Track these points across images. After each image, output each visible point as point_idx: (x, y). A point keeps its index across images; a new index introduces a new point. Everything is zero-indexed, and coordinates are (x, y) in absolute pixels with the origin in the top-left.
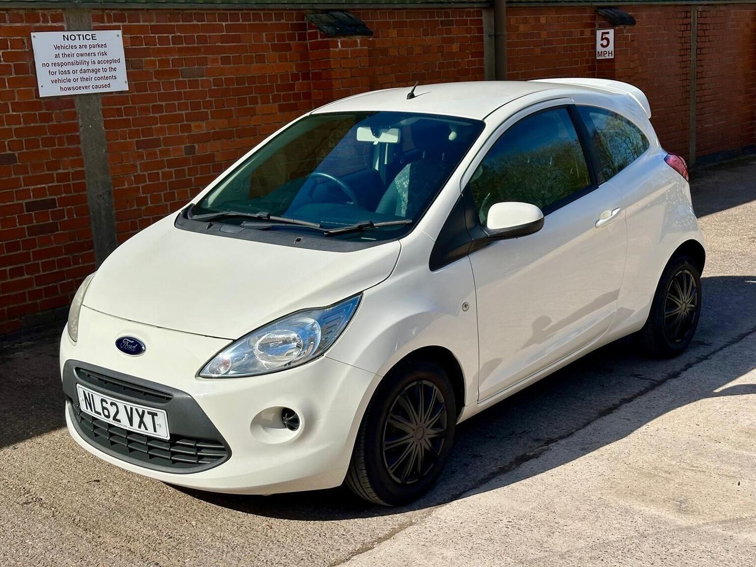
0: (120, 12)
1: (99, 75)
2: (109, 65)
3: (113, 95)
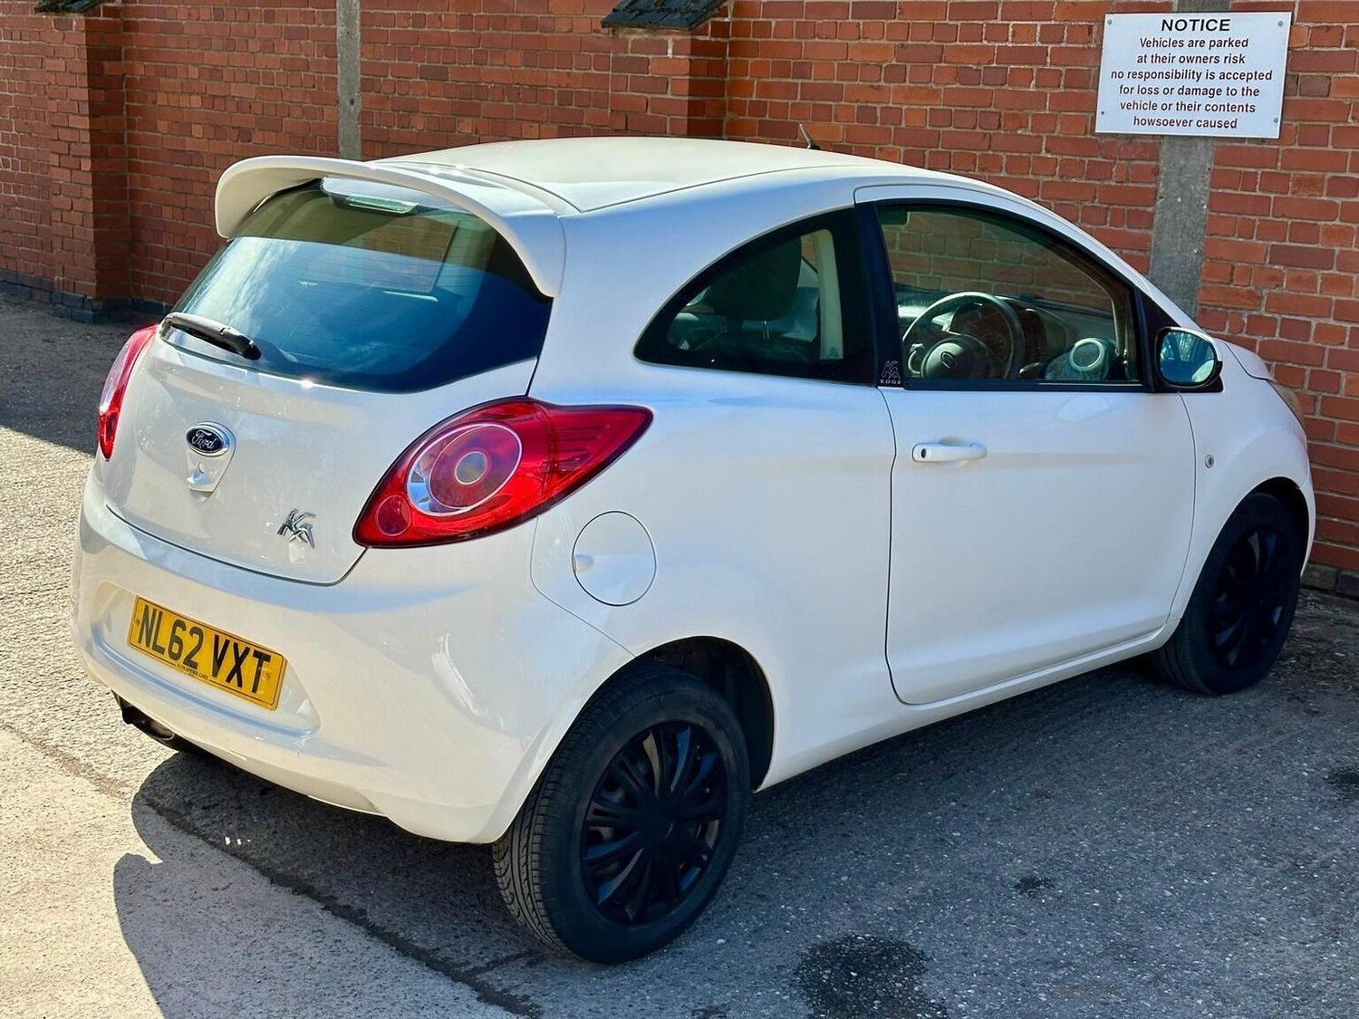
1: (1217, 100)
2: (1243, 84)
3: (1243, 144)
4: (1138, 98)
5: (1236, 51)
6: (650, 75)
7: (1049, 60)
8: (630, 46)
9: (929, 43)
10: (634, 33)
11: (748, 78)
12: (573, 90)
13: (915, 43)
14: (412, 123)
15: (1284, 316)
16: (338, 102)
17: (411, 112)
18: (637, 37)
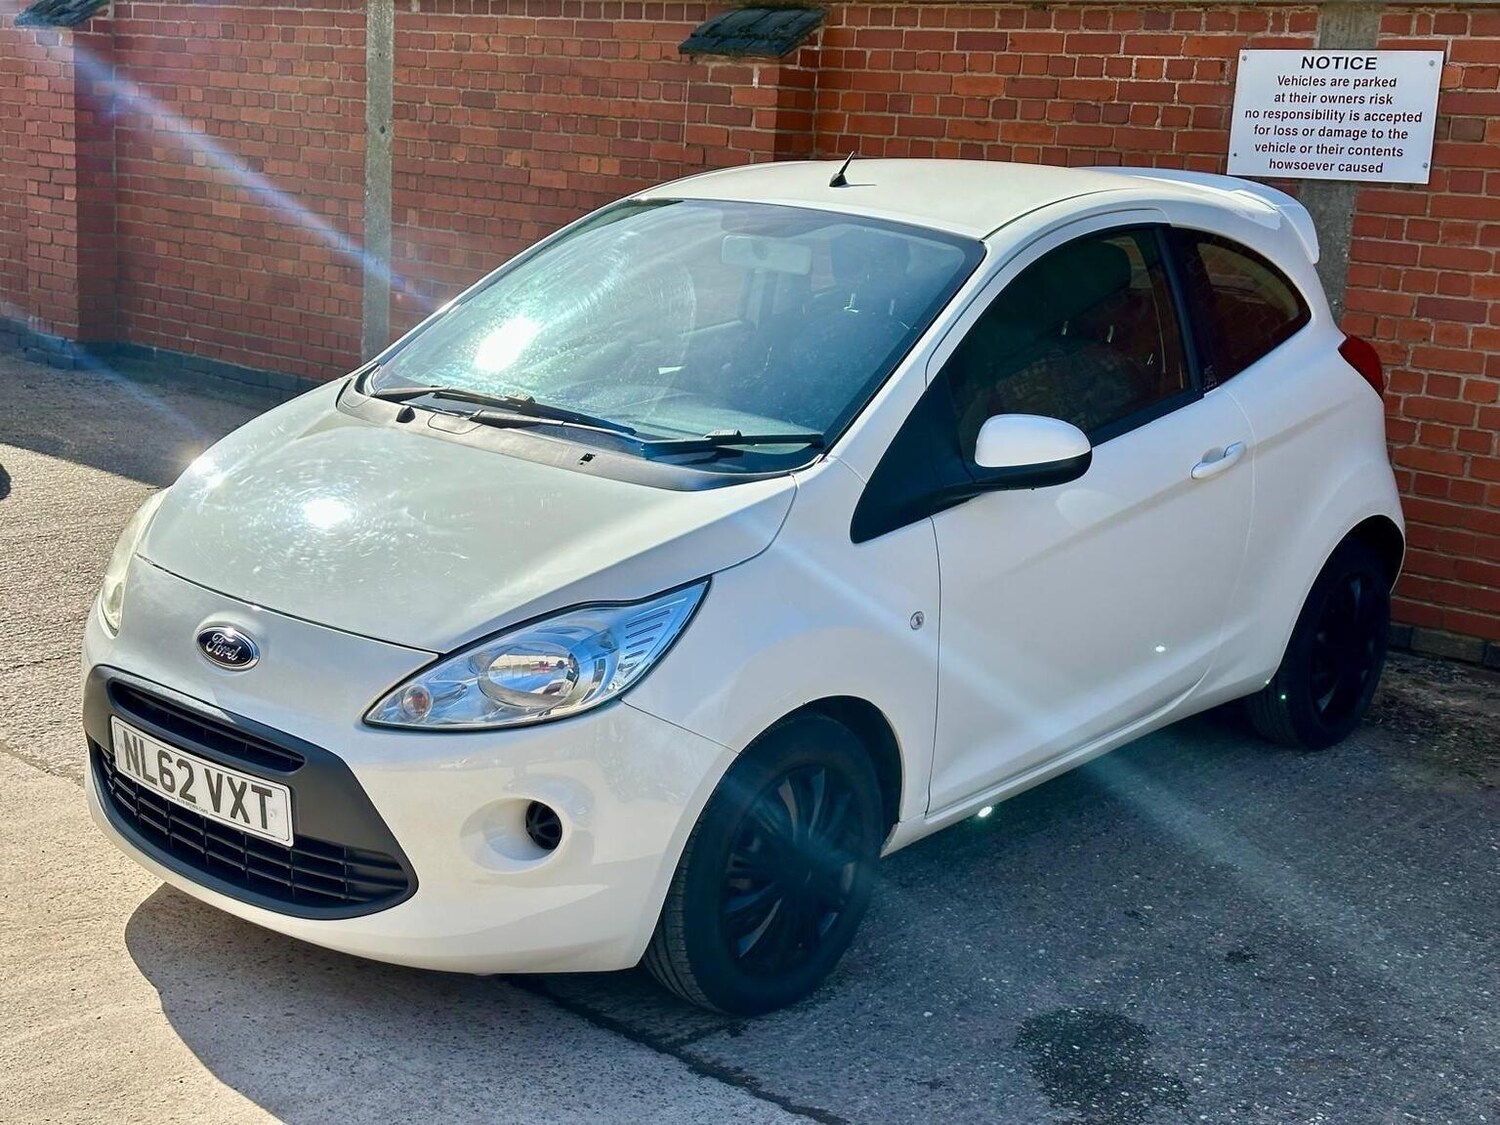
0: (1455, 12)
1: (1362, 143)
2: (1390, 125)
3: (1388, 190)
4: (1274, 139)
5: (1383, 92)
6: (732, 105)
7: (1176, 97)
8: (710, 75)
9: (1044, 77)
10: (714, 60)
11: (838, 111)
12: (639, 121)
13: (1028, 76)
14: (453, 154)
15: (1431, 372)
16: (365, 130)
17: (451, 142)
18: (718, 65)
